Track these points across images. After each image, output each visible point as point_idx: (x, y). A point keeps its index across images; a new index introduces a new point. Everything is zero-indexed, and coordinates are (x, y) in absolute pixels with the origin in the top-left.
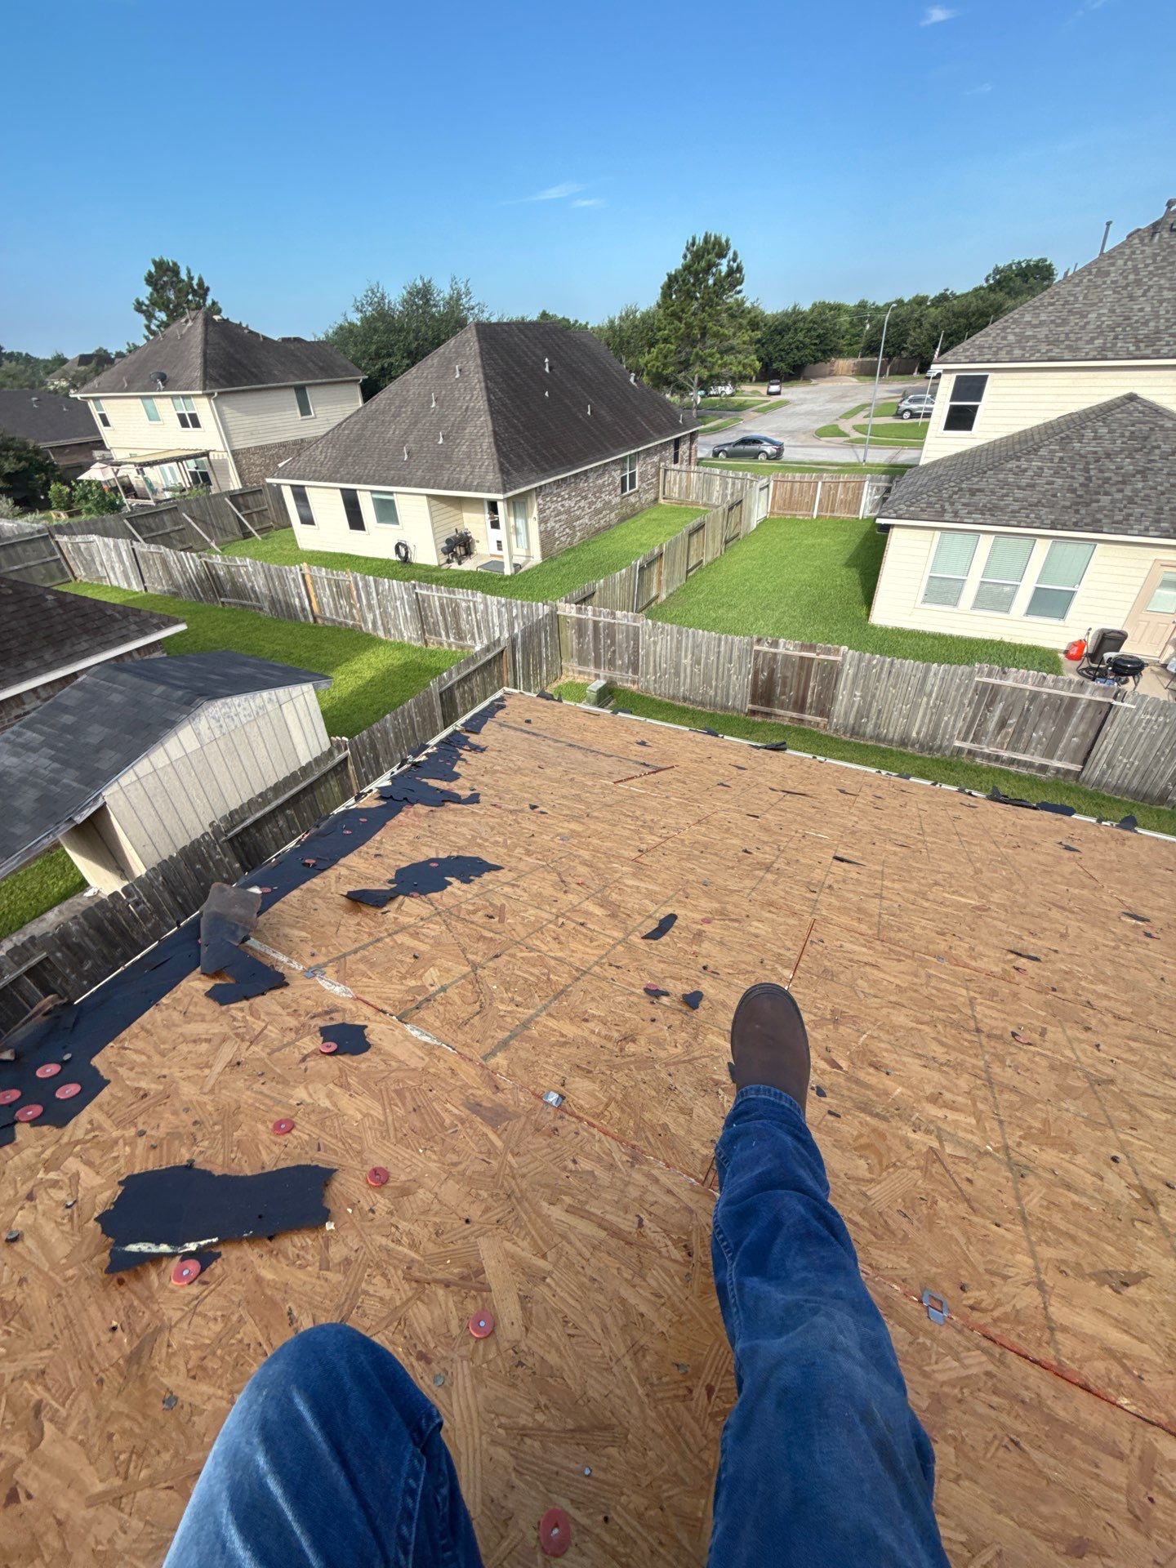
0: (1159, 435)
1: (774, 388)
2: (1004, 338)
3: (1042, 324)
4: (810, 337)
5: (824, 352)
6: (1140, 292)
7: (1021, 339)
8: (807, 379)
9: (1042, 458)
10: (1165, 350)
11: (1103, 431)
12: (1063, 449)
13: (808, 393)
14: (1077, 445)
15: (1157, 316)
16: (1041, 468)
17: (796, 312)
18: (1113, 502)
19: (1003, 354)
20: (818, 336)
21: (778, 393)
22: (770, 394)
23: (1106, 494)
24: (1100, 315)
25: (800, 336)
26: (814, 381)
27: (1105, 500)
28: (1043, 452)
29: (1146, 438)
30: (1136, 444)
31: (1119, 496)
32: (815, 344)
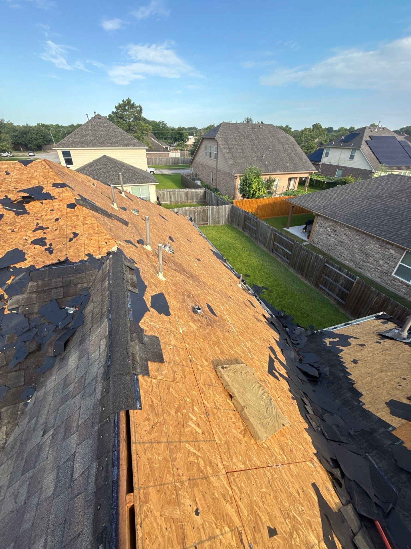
0: (109, 164)
1: (31, 154)
2: (69, 141)
3: (77, 138)
4: (39, 136)
5: (47, 141)
6: (96, 132)
7: (74, 142)
8: (45, 151)
9: (86, 170)
10: (106, 145)
11: (98, 163)
12: (90, 168)
13: (47, 155)
14: (93, 167)
15: (102, 138)
16: (86, 173)
17: (27, 126)
18: (103, 179)
19: (70, 145)
20: (42, 136)
21: (34, 156)
22: (30, 156)
23: (101, 177)
24: (90, 137)
25: (34, 135)
26: (48, 151)
27: (101, 178)
28: (86, 169)
29: (107, 165)
30: (105, 166)
31: (104, 177)
32: (42, 139)
